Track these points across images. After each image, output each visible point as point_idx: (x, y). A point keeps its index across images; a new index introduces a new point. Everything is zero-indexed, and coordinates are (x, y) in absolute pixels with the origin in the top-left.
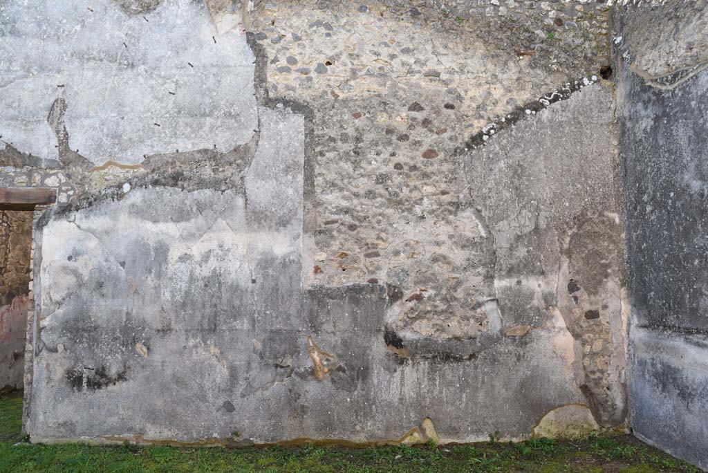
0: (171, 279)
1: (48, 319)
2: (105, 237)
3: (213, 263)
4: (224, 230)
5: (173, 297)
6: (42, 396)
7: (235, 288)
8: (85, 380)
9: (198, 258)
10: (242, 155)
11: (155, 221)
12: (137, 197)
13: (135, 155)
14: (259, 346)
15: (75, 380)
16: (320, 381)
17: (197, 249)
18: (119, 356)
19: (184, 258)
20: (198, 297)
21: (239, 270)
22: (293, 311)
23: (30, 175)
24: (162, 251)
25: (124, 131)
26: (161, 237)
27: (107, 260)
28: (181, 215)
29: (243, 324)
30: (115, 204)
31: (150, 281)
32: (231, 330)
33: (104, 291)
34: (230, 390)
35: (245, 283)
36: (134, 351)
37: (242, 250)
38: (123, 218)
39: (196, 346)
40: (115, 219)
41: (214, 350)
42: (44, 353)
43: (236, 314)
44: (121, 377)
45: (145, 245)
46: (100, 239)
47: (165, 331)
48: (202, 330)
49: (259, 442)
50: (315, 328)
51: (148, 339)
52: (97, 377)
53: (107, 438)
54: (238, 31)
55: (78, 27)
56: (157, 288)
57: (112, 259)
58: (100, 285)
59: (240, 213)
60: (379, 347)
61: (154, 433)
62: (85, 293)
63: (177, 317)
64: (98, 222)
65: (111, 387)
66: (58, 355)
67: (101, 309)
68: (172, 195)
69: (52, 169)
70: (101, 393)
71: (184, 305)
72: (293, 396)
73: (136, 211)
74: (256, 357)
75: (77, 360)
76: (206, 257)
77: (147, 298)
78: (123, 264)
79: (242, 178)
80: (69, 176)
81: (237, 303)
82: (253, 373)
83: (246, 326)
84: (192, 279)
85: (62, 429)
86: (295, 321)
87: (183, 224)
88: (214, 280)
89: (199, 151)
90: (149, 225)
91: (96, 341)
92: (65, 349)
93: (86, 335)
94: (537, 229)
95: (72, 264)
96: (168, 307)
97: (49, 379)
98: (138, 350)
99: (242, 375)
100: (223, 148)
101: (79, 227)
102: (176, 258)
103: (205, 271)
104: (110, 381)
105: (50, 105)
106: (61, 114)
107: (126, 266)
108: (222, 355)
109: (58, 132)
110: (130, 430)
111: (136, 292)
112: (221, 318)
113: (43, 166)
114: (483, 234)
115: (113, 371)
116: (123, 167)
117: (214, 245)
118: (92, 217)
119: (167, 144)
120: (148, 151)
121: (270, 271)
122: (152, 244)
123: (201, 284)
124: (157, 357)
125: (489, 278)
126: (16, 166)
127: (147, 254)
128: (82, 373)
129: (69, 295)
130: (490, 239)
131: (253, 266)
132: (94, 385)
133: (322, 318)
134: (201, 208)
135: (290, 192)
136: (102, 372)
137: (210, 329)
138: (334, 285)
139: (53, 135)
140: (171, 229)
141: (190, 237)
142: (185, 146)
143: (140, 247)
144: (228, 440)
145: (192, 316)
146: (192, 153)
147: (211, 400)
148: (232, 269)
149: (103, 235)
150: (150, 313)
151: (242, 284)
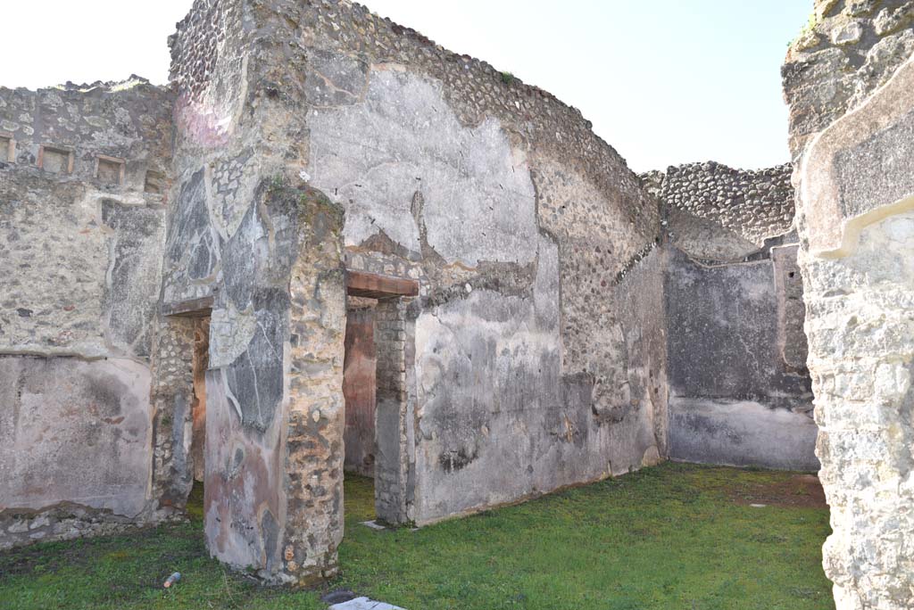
0: (498, 369)
1: (423, 409)
2: (457, 331)
3: (520, 356)
4: (524, 330)
5: (500, 385)
6: (424, 482)
7: (531, 376)
8: (452, 462)
9: (512, 352)
10: (531, 268)
11: (488, 320)
12: (475, 297)
13: (472, 259)
14: (544, 421)
15: (445, 464)
16: (569, 442)
17: (511, 345)
18: (472, 437)
19: (505, 352)
20: (513, 384)
21: (533, 361)
22: (557, 393)
23: (395, 264)
24: (492, 345)
25: (464, 235)
26: (492, 333)
27: (460, 353)
28: (502, 317)
29: (535, 404)
30: (463, 302)
31: (487, 370)
32: (531, 409)
33: (460, 381)
34: (530, 456)
35: (536, 373)
36: (480, 432)
37: (533, 347)
38: (470, 318)
39: (513, 424)
40: (463, 315)
41: (523, 426)
42: (423, 442)
43: (531, 399)
44: (475, 456)
45: (482, 340)
46: (454, 333)
47: (497, 413)
48: (515, 411)
49: (545, 492)
50: (566, 405)
51: (488, 421)
52: (460, 458)
53: (467, 511)
54: (525, 166)
55: (427, 123)
56: (491, 377)
57: (463, 353)
58: (456, 376)
59: (533, 318)
60: (590, 417)
61: (495, 499)
62: (446, 383)
63: (503, 401)
64: (452, 318)
65: (469, 466)
66: (433, 442)
67: (460, 396)
68: (496, 297)
69: (414, 261)
70: (463, 472)
71: (506, 390)
72: (559, 453)
73: (479, 311)
74: (542, 428)
75: (446, 445)
76: (516, 351)
77: (485, 386)
78: (470, 356)
79: (532, 289)
80: (425, 270)
81: (532, 388)
82: (541, 440)
83: (537, 406)
84: (510, 370)
85: (438, 510)
86: (558, 400)
87: (504, 323)
88: (521, 370)
89: (509, 263)
90: (484, 322)
91: (457, 426)
92: (438, 437)
93: (450, 421)
94: (640, 338)
95: (436, 356)
96: (497, 392)
97: (428, 466)
98: (483, 431)
99: (537, 443)
100: (522, 264)
101: (440, 321)
102: (500, 352)
103: (515, 363)
104: (469, 460)
105: (412, 195)
106: (421, 208)
107: (473, 357)
108: (526, 431)
109: (419, 225)
110: (480, 500)
111: (479, 381)
112: (525, 400)
113: (408, 257)
114: (623, 340)
115: (470, 452)
116: (464, 268)
117: (519, 342)
118: (449, 313)
119: (492, 253)
120: (479, 257)
121: (547, 363)
122: (487, 340)
123: (514, 373)
124: (494, 436)
125: (625, 368)
126: (384, 253)
127: (484, 348)
128: (449, 456)
129: (436, 386)
130: (625, 343)
131: (539, 359)
132: (459, 465)
133: (569, 397)
134: (514, 310)
135: (553, 303)
136: (462, 454)
137: (520, 410)
138: (571, 373)
139: (416, 227)
140: (495, 327)
141: (508, 335)
142: (502, 257)
143: (478, 339)
144: (532, 494)
145: (511, 400)
146: (505, 264)
147: (522, 466)
148: (530, 361)
149: (455, 330)
150: (487, 399)
151: (534, 373)
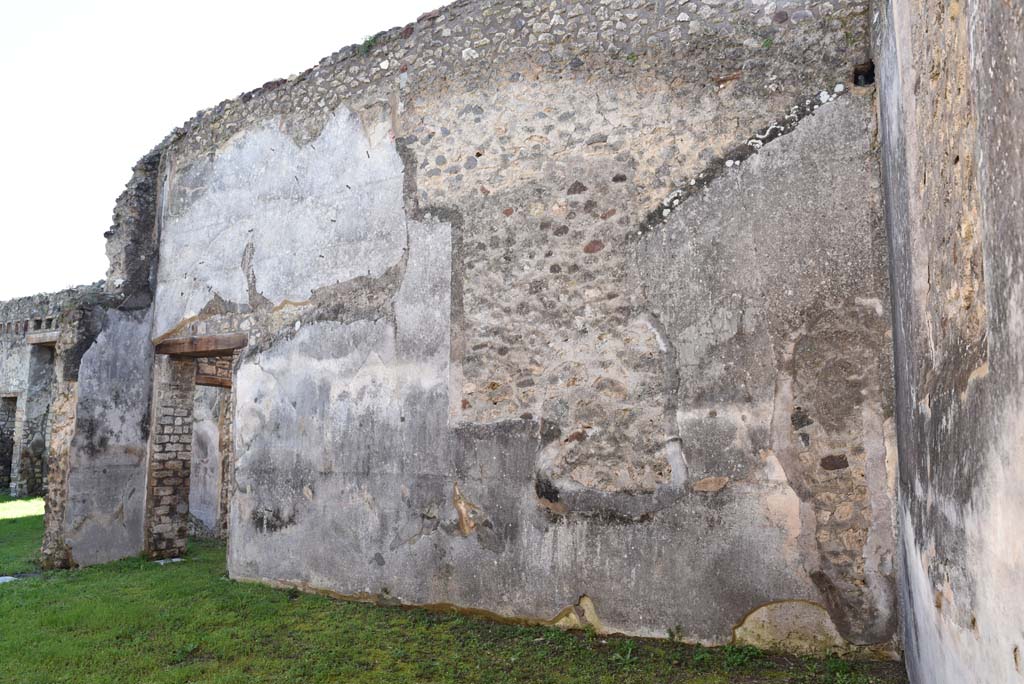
0: (332, 418)
1: (240, 460)
2: (281, 378)
3: (367, 400)
4: (376, 363)
5: (334, 437)
6: (236, 535)
7: (386, 427)
8: (265, 521)
9: (354, 395)
10: (393, 276)
11: (320, 359)
12: (304, 334)
13: (303, 292)
14: (408, 494)
15: (258, 521)
16: (465, 536)
17: (353, 386)
18: (290, 499)
19: (343, 396)
20: (354, 439)
21: (390, 407)
22: (440, 453)
23: (231, 321)
24: (325, 389)
25: (296, 267)
26: (325, 375)
27: (282, 401)
28: (340, 351)
29: (392, 468)
30: (289, 344)
31: (316, 421)
32: (383, 474)
33: (280, 433)
34: (380, 541)
35: (395, 422)
36: (301, 493)
37: (391, 385)
38: (297, 358)
39: (351, 491)
40: (288, 358)
41: (368, 496)
42: (237, 493)
43: (386, 458)
44: (291, 520)
45: (312, 383)
46: (276, 379)
47: (327, 474)
48: (357, 474)
49: (406, 603)
50: (462, 474)
51: (313, 482)
52: (275, 519)
53: (282, 582)
54: (389, 140)
55: (263, 170)
56: (320, 428)
57: (286, 400)
58: (277, 427)
59: (390, 344)
60: (529, 500)
61: (318, 581)
62: (266, 434)
63: (337, 459)
64: (276, 363)
65: (284, 530)
66: (247, 496)
67: (280, 450)
68: (333, 330)
69: (245, 313)
70: (276, 535)
71: (342, 445)
72: (439, 552)
73: (306, 350)
74: (403, 504)
75: (260, 501)
76: (361, 395)
77: (313, 439)
78: (294, 404)
79: (393, 304)
80: (257, 319)
81: (388, 443)
82: (402, 523)
83: (395, 470)
84: (349, 419)
85: (249, 569)
86: (442, 465)
87: (341, 359)
88: (368, 419)
89: (356, 280)
90: (315, 363)
91: (273, 482)
92: (252, 490)
93: (267, 476)
94: (740, 335)
95: (257, 406)
96: (329, 448)
97: (240, 518)
98: (305, 493)
99: (391, 524)
100: (376, 274)
101: (262, 368)
102: (336, 397)
103: (359, 410)
104: (283, 524)
105: (242, 252)
106: (251, 258)
107: (297, 406)
108: (373, 503)
109: (248, 277)
110: (298, 575)
111: (304, 433)
112: (374, 460)
113: (239, 311)
114: (664, 348)
115: (285, 514)
116: (296, 305)
117: (367, 380)
118: (272, 358)
119: (329, 275)
120: (314, 286)
121: (418, 407)
122: (317, 383)
123: (357, 423)
124: (320, 502)
125: (671, 408)
126: (222, 314)
127: (313, 393)
128: (263, 514)
129: (255, 436)
130: (672, 354)
131: (402, 403)
132: (272, 527)
133: (469, 462)
134: (357, 340)
135: (438, 314)
136: (277, 515)
137: (364, 473)
138: (484, 422)
139: (245, 280)
140: (332, 365)
141: (348, 373)
142: (344, 275)
143: (307, 383)
144: (379, 596)
145: (349, 458)
146: (349, 283)
147: (364, 551)
148: (384, 406)
149: (280, 375)
150: (314, 455)
151: (392, 422)
